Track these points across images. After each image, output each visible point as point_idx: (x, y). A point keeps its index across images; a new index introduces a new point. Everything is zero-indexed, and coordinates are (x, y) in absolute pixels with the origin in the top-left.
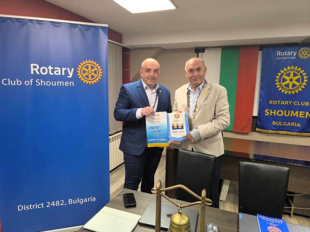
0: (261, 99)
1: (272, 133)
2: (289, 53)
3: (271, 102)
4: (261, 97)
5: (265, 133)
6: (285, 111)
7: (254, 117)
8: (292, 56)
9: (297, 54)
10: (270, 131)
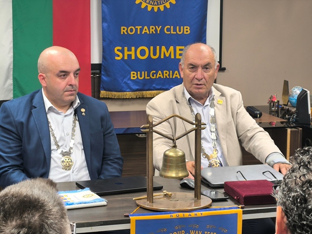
0: (105, 25)
1: (132, 99)
3: (124, 30)
4: (104, 19)
5: (118, 99)
6: (152, 48)
7: (94, 66)
10: (129, 94)
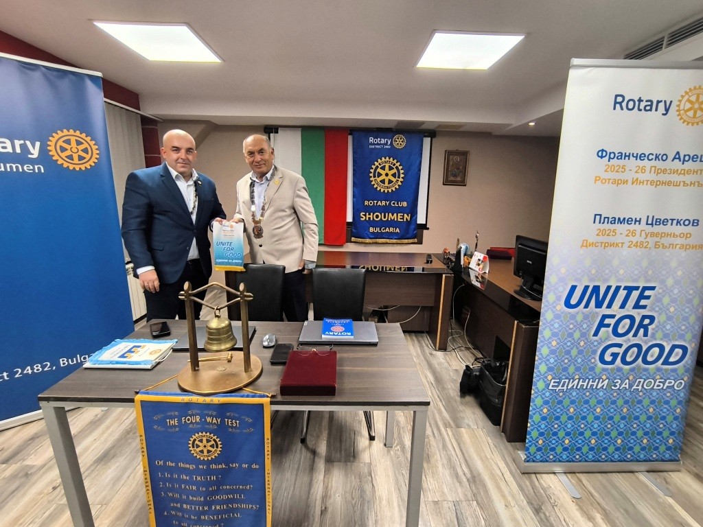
0: (355, 199)
1: (370, 243)
2: (383, 141)
4: (354, 196)
5: (362, 243)
6: (383, 214)
7: (349, 223)
8: (386, 144)
9: (391, 142)
10: (368, 241)
